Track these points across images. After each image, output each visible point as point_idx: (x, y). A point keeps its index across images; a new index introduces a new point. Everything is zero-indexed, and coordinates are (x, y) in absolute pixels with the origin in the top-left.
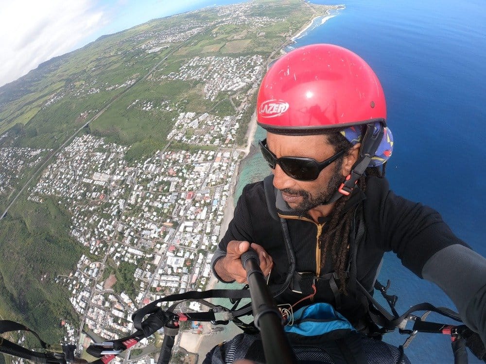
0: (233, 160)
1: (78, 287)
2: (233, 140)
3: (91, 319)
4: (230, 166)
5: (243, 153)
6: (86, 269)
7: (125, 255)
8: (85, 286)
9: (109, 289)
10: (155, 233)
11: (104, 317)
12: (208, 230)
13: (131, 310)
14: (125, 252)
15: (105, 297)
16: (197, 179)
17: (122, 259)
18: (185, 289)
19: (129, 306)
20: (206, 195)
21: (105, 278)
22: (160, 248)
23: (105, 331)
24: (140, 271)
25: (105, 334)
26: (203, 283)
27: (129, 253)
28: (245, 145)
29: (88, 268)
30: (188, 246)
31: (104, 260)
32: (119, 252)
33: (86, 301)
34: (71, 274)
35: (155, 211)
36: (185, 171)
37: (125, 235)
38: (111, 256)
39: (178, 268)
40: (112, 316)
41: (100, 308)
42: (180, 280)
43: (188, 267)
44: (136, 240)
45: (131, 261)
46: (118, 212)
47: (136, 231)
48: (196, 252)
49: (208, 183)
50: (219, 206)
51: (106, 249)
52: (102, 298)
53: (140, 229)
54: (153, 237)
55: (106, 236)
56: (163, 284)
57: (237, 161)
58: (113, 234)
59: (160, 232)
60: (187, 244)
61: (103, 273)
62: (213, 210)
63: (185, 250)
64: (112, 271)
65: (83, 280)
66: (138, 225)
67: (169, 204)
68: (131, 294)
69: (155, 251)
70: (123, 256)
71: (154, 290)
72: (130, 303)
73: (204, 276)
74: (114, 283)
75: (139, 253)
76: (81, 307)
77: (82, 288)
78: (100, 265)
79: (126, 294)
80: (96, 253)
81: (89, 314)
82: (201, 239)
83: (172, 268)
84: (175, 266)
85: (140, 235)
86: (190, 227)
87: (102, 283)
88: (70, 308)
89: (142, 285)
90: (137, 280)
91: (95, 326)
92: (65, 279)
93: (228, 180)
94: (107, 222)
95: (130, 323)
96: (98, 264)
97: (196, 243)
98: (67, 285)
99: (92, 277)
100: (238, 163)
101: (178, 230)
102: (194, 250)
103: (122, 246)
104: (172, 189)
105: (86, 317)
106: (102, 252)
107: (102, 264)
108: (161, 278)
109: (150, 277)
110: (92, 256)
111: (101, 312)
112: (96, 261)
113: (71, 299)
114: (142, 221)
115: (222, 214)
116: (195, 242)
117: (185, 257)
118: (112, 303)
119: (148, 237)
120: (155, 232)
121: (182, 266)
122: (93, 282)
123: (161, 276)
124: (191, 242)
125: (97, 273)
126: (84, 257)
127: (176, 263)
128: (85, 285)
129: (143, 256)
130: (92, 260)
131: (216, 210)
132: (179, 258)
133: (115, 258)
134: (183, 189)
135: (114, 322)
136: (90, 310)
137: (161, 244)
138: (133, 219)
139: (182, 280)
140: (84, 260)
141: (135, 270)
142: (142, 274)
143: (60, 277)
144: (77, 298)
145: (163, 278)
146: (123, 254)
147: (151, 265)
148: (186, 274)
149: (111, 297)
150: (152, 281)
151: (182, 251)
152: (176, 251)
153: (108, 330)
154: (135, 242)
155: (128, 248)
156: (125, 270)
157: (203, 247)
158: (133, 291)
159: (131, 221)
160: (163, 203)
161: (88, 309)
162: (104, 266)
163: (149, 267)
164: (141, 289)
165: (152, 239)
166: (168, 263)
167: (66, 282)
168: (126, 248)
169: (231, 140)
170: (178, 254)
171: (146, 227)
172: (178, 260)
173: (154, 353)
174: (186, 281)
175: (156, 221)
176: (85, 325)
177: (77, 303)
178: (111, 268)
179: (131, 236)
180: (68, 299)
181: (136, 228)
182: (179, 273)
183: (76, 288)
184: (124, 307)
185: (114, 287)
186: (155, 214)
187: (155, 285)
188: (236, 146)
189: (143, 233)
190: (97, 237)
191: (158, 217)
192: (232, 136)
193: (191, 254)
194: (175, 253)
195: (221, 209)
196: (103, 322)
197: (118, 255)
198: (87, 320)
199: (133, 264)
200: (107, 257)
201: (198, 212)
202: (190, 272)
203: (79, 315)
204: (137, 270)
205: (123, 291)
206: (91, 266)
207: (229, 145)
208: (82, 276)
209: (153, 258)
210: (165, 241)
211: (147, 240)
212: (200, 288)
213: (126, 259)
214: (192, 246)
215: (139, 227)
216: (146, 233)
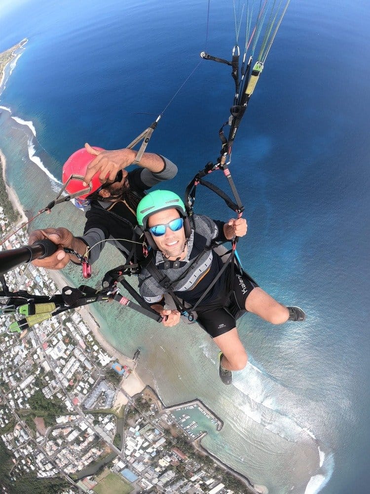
0: (21, 237)
1: (30, 462)
2: (7, 222)
3: (66, 466)
4: (23, 242)
5: (24, 224)
6: (16, 442)
7: (24, 394)
8: (33, 453)
9: (47, 431)
10: (23, 352)
11: (70, 451)
13: (76, 421)
14: (21, 392)
15: (51, 438)
16: (8, 279)
17: (26, 399)
18: (86, 359)
19: (72, 421)
20: (27, 282)
21: (34, 428)
22: (38, 356)
23: (84, 458)
24: (46, 389)
25: (86, 460)
26: (91, 339)
27: (24, 389)
28: (19, 217)
29: (16, 439)
30: (53, 330)
31: (17, 418)
32: (18, 398)
33: (47, 462)
34: (14, 460)
35: (5, 337)
37: (7, 381)
38: (17, 410)
39: (65, 352)
40: (72, 443)
41: (60, 451)
42: (76, 358)
43: (70, 343)
44: (17, 374)
45: (33, 392)
47: (10, 368)
48: (63, 327)
49: (19, 273)
50: (43, 279)
51: (8, 408)
52: (51, 443)
53: (10, 363)
54: (25, 356)
56: (70, 376)
57: (24, 235)
59: (25, 347)
60: (51, 330)
61: (28, 427)
62: (42, 286)
63: (54, 335)
64: (31, 416)
65: (26, 453)
66: (6, 362)
67: (8, 320)
68: (61, 411)
69: (38, 363)
70: (24, 396)
71: (70, 388)
72: (69, 418)
73: (86, 334)
74: (43, 421)
75: (30, 379)
76: (51, 470)
77: (33, 457)
78: (19, 425)
79: (59, 417)
80: (7, 422)
81: (61, 466)
83: (61, 358)
84: (61, 354)
85: (15, 367)
87: (38, 434)
88: (47, 482)
89: (59, 396)
90: (52, 398)
91: (75, 466)
92: (16, 470)
95: (88, 430)
96: (17, 427)
97: (56, 320)
98: (22, 471)
99: (27, 441)
100: (27, 235)
101: (35, 329)
102: (60, 327)
103: (14, 391)
105: (63, 471)
106: (9, 416)
107: (19, 422)
108: (63, 374)
109: (57, 383)
110: (7, 427)
111: (64, 451)
112: (13, 426)
113: (39, 476)
114: (5, 356)
115: (51, 281)
117: (60, 340)
118: (61, 436)
119: (22, 360)
120: (22, 350)
121: (66, 348)
122: (33, 443)
123: (62, 373)
124: (52, 325)
125: (26, 433)
126: (4, 436)
127: (60, 351)
128: (31, 453)
129: (35, 378)
130: (11, 430)
131: (44, 283)
132: (58, 345)
133: (21, 406)
135: (79, 445)
136: (57, 461)
137: (35, 352)
139: (76, 355)
140: (7, 438)
141: (43, 394)
142: (50, 389)
143: (11, 474)
144: (40, 469)
145: (64, 372)
146: (22, 395)
147: (47, 375)
148: (74, 349)
149: (54, 433)
150: (62, 384)
151: (54, 338)
152: (50, 344)
153: (83, 455)
154: (18, 376)
155: (19, 386)
156: (37, 403)
157: (63, 318)
158: (60, 407)
161: (56, 463)
162: (22, 422)
163: (47, 378)
164: (62, 399)
165: (26, 359)
166: (55, 357)
167: (19, 470)
168: (18, 389)
169: (5, 224)
170: (54, 343)
171: (12, 356)
172: (58, 348)
173: (126, 424)
174: (80, 353)
175: (14, 342)
176: (70, 475)
177: (46, 473)
178: (28, 416)
179: (10, 376)
180: (38, 479)
181: (8, 366)
182: (69, 355)
183: (29, 464)
184: (70, 426)
185: (47, 424)
186: (7, 339)
187: (66, 384)
188: (14, 224)
189: (16, 363)
191: (12, 338)
192: (4, 220)
193: (61, 332)
194: (51, 345)
195: (46, 278)
196: (75, 457)
197: (20, 401)
198: (65, 470)
199: (36, 392)
200: (17, 413)
202: (75, 344)
203: (58, 477)
204: (44, 391)
205: (55, 418)
206: (16, 435)
207: (8, 229)
208: (22, 450)
209: (43, 369)
210: (36, 347)
211: (24, 364)
212: (94, 345)
213: (28, 396)
214: (56, 327)
215: (8, 363)
216: (17, 360)
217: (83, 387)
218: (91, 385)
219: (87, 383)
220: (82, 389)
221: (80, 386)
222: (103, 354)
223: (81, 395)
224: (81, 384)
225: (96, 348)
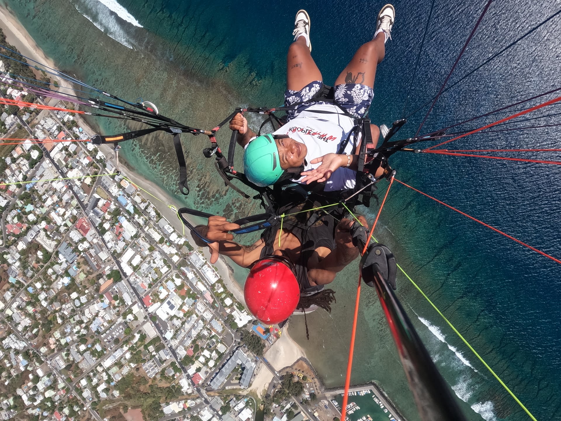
0: (68, 124)
2: (25, 93)
4: (76, 135)
7: (109, 376)
10: (107, 311)
12: (157, 237)
13: (195, 409)
14: (104, 374)
16: (61, 199)
17: (113, 383)
18: (213, 318)
19: (189, 408)
20: (100, 204)
22: (135, 316)
24: (149, 364)
26: (222, 290)
27: (110, 368)
28: (52, 85)
30: (159, 277)
31: (95, 416)
32: (99, 384)
35: (70, 293)
36: (29, 208)
37: (78, 360)
38: (95, 402)
39: (180, 309)
42: (198, 316)
43: (188, 295)
44: (97, 347)
45: (125, 371)
46: (26, 354)
47: (83, 339)
48: (175, 272)
50: (132, 199)
51: (78, 404)
53: (83, 332)
55: (55, 395)
56: (188, 342)
57: (75, 120)
58: (60, 381)
59: (110, 304)
60: (155, 277)
62: (132, 211)
63: (161, 285)
66: (75, 331)
67: (74, 265)
68: (173, 396)
69: (134, 326)
70: (110, 379)
71: (188, 360)
72: (184, 405)
73: (213, 283)
74: (141, 414)
75: (122, 352)
79: (168, 404)
82: (162, 253)
83: (175, 317)
84: (175, 312)
85: (92, 337)
86: (133, 257)
89: (171, 372)
90: (158, 377)
93: (98, 157)
94: (30, 384)
97: (162, 263)
101: (127, 277)
102: (171, 273)
103: (92, 374)
104: (49, 245)
108: (178, 340)
109: (167, 355)
114: (73, 322)
115: (147, 203)
116: (159, 263)
117: (172, 291)
119: (105, 324)
120: (105, 309)
121: (181, 302)
123: (176, 339)
124: (157, 269)
127: (172, 307)
129: (130, 349)
131: (135, 207)
132: (168, 299)
133: (103, 395)
134: (62, 229)
137: (130, 311)
138: (57, 334)
139: (199, 313)
141: (142, 371)
145: (180, 336)
146: (106, 379)
147: (151, 343)
148: (195, 303)
150: (175, 354)
151: (161, 289)
152: (155, 298)
154: (99, 349)
155: (101, 365)
157: (176, 259)
159: (58, 340)
160: (66, 273)
162: (104, 420)
163: (151, 348)
164: (175, 377)
165: (112, 322)
166: (164, 317)
168: (100, 369)
170: (162, 297)
171: (86, 320)
172: (169, 303)
174: (204, 309)
175: (88, 299)
179: (85, 351)
181: (78, 336)
182: (188, 312)
186: (74, 295)
187: (182, 353)
188: (44, 98)
189: (94, 330)
190: (45, 414)
191: (85, 294)
193: (172, 280)
194: (157, 300)
195: (138, 199)
197: (101, 388)
199: (132, 370)
200: (94, 408)
201: (120, 233)
202: (196, 296)
205: (162, 407)
207: (33, 107)
209: (143, 337)
210: (130, 303)
212: (225, 298)
213: (118, 378)
214: (163, 273)
215: (78, 332)
216: (97, 325)
217: (209, 357)
218: (221, 355)
219: (214, 352)
220: (207, 360)
221: (204, 356)
222: (239, 312)
223: (204, 369)
224: (206, 353)
225: (228, 301)
